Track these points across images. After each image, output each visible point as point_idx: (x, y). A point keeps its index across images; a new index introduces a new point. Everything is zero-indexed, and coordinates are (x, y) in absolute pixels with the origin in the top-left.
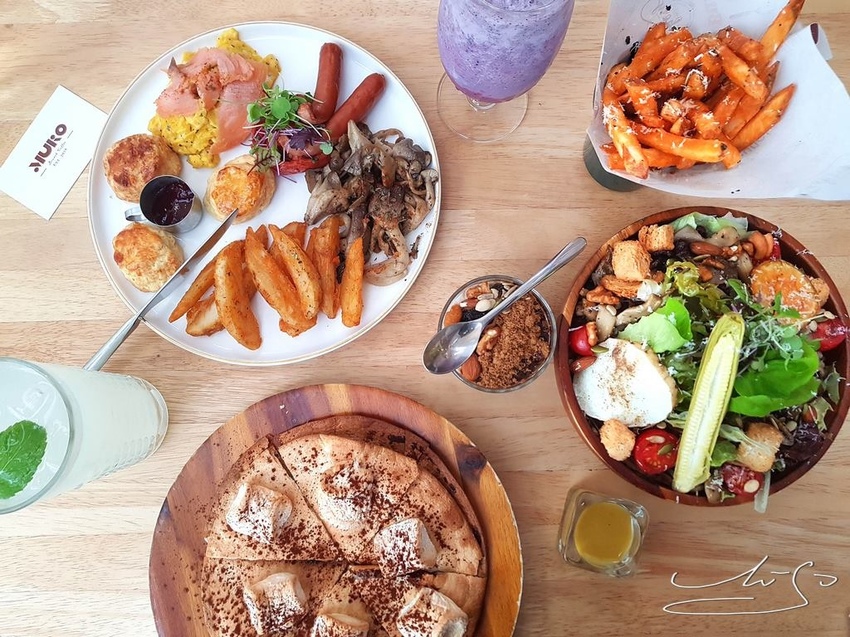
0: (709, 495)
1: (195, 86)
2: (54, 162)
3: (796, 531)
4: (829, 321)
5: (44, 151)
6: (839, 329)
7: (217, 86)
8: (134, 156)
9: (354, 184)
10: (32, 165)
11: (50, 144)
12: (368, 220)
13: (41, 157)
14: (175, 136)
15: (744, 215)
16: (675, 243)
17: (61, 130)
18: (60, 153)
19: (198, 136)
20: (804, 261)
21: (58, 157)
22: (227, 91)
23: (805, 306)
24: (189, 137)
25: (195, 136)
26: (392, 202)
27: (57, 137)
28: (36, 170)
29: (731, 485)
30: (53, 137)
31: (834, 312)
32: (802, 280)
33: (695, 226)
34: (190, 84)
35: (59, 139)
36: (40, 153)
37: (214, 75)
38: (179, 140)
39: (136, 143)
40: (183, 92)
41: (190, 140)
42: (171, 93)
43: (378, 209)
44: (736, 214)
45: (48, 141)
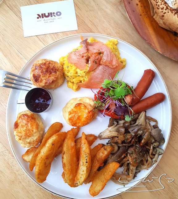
1: (89, 58)
2: (45, 21)
5: (47, 15)
7: (98, 63)
8: (47, 71)
9: (128, 136)
10: (38, 15)
11: (50, 15)
12: (126, 155)
13: (43, 16)
14: (68, 71)
17: (59, 14)
18: (51, 20)
19: (78, 77)
21: (49, 21)
22: (101, 67)
24: (74, 76)
25: (76, 76)
26: (139, 154)
27: (55, 14)
28: (38, 18)
30: (54, 13)
34: (88, 55)
35: (55, 16)
36: (45, 14)
37: (100, 57)
38: (69, 74)
39: (51, 66)
40: (83, 57)
41: (73, 77)
42: (78, 54)
43: (132, 153)
45: (51, 13)
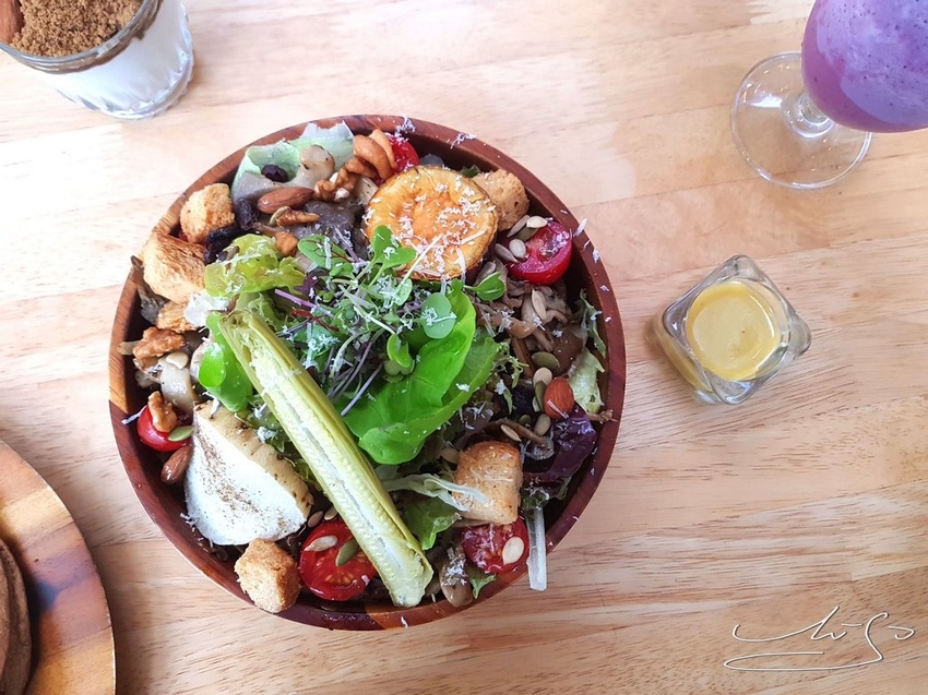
0: (450, 597)
3: (691, 544)
4: (541, 232)
6: (559, 238)
15: (340, 120)
16: (233, 211)
20: (467, 153)
23: (472, 225)
29: (481, 564)
31: (544, 214)
32: (458, 184)
33: (257, 169)
44: (324, 124)
